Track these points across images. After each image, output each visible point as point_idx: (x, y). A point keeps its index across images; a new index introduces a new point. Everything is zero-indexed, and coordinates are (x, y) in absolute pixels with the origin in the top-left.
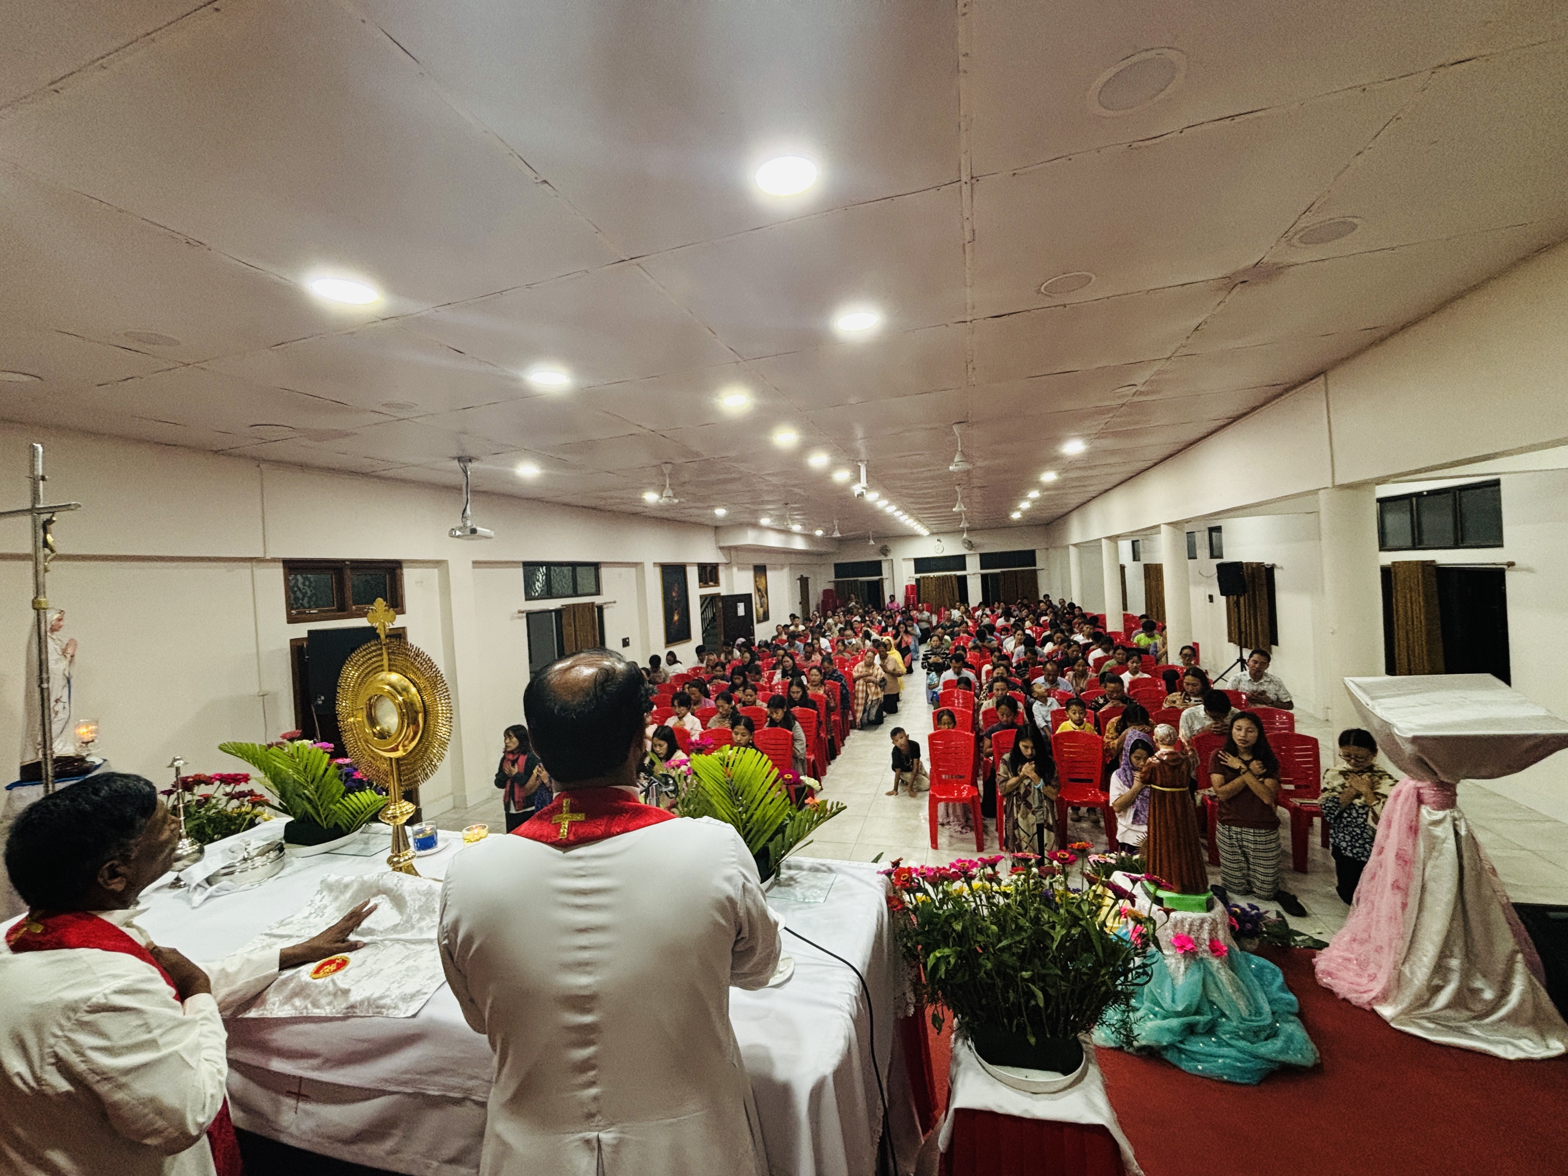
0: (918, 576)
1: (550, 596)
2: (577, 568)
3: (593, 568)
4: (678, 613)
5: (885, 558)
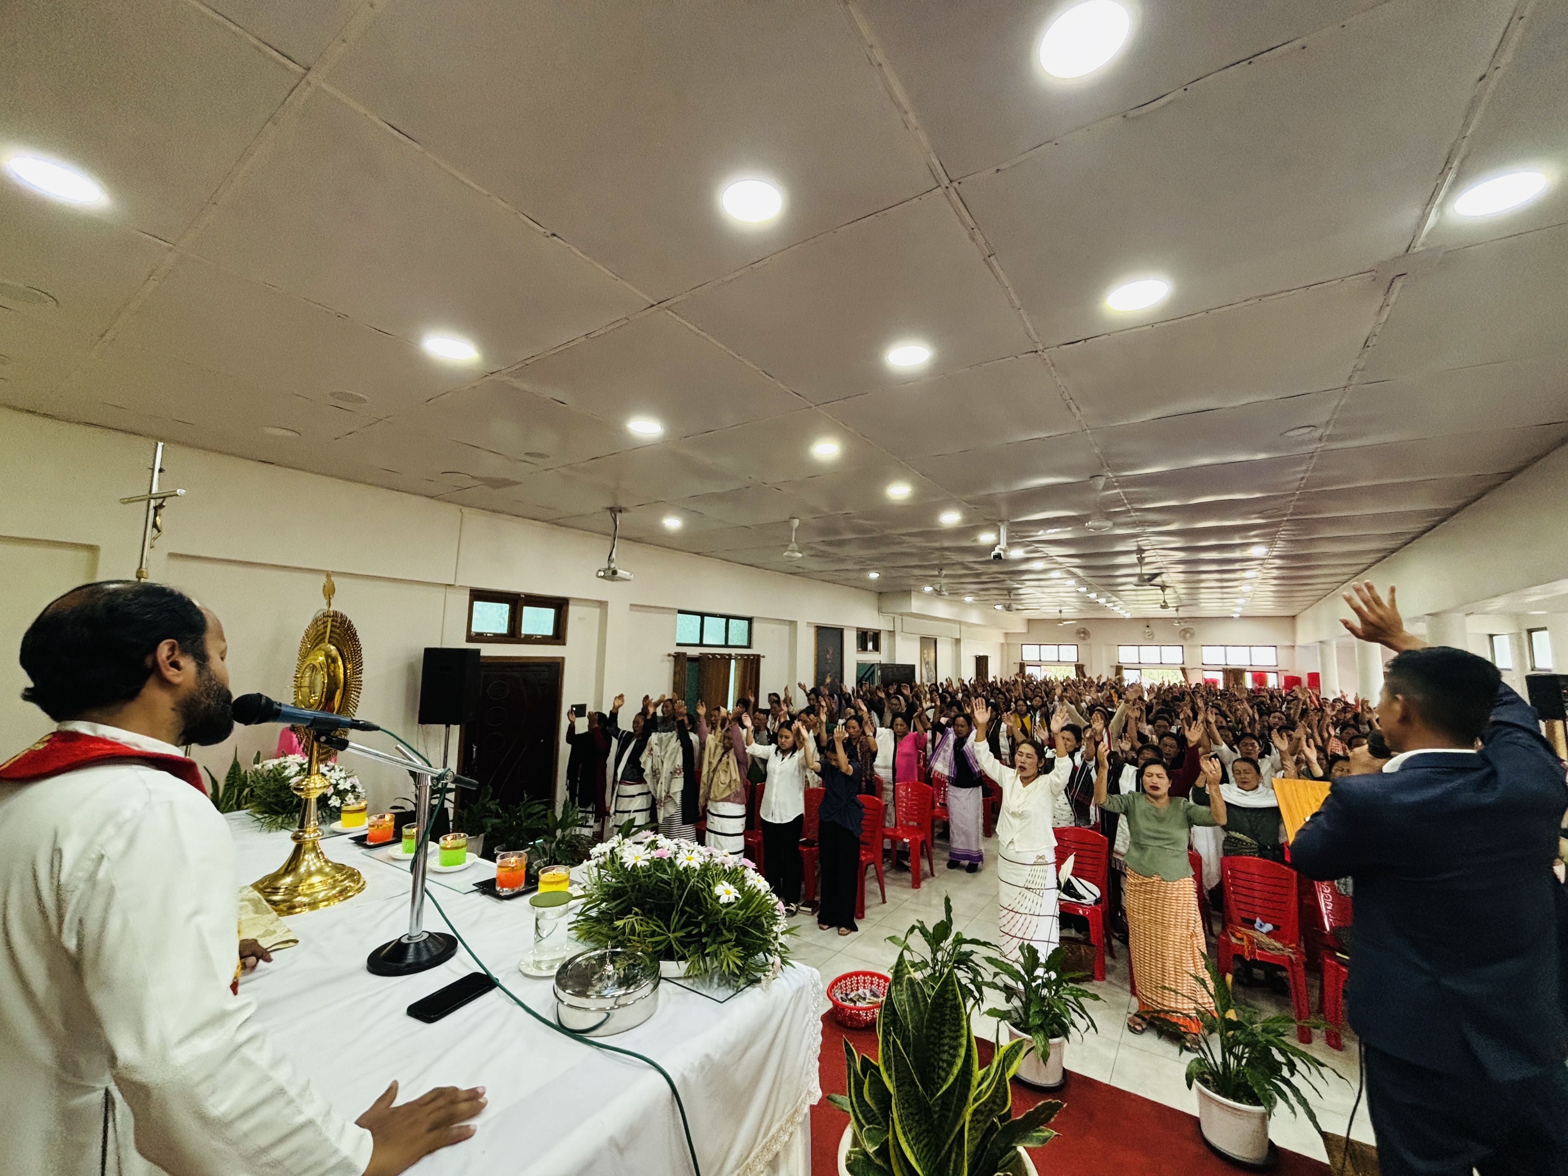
1: (701, 644)
2: (731, 621)
3: (746, 622)
4: (831, 676)
5: (1083, 642)
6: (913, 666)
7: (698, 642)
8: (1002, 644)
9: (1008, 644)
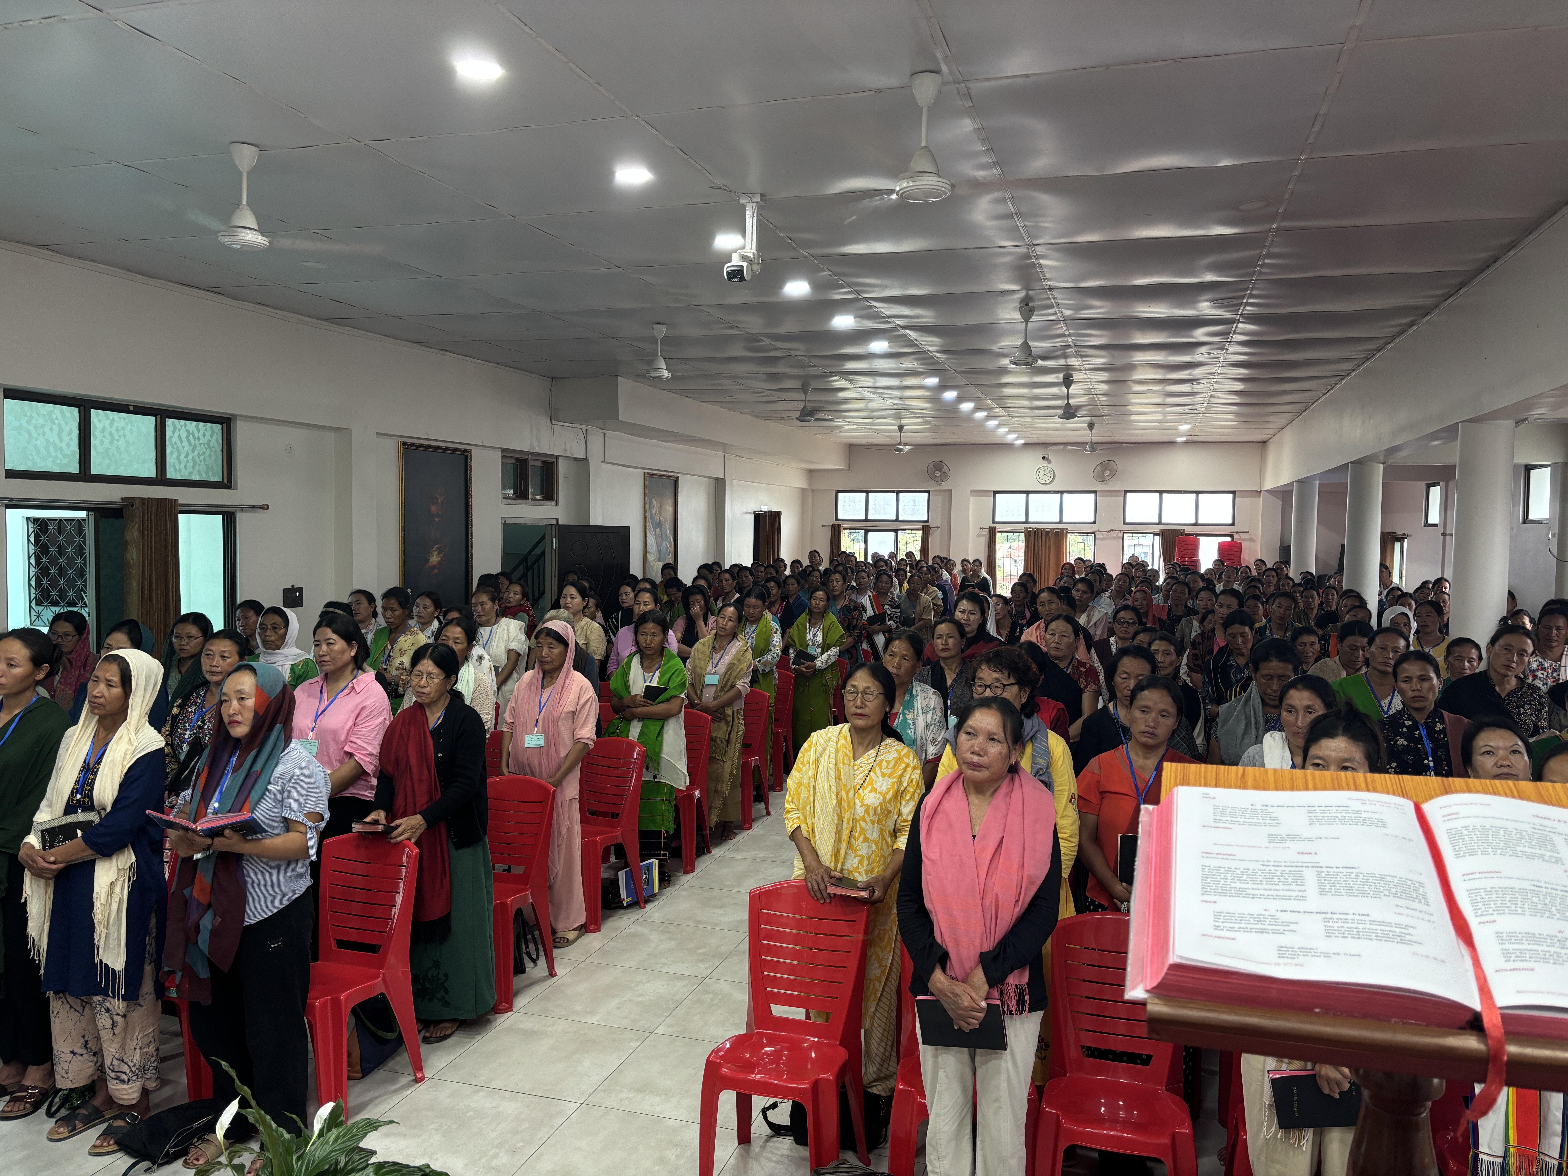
1: (85, 474)
2: (169, 422)
3: (217, 428)
4: (440, 551)
5: (938, 488)
6: (627, 529)
7: (74, 468)
8: (803, 490)
9: (813, 490)
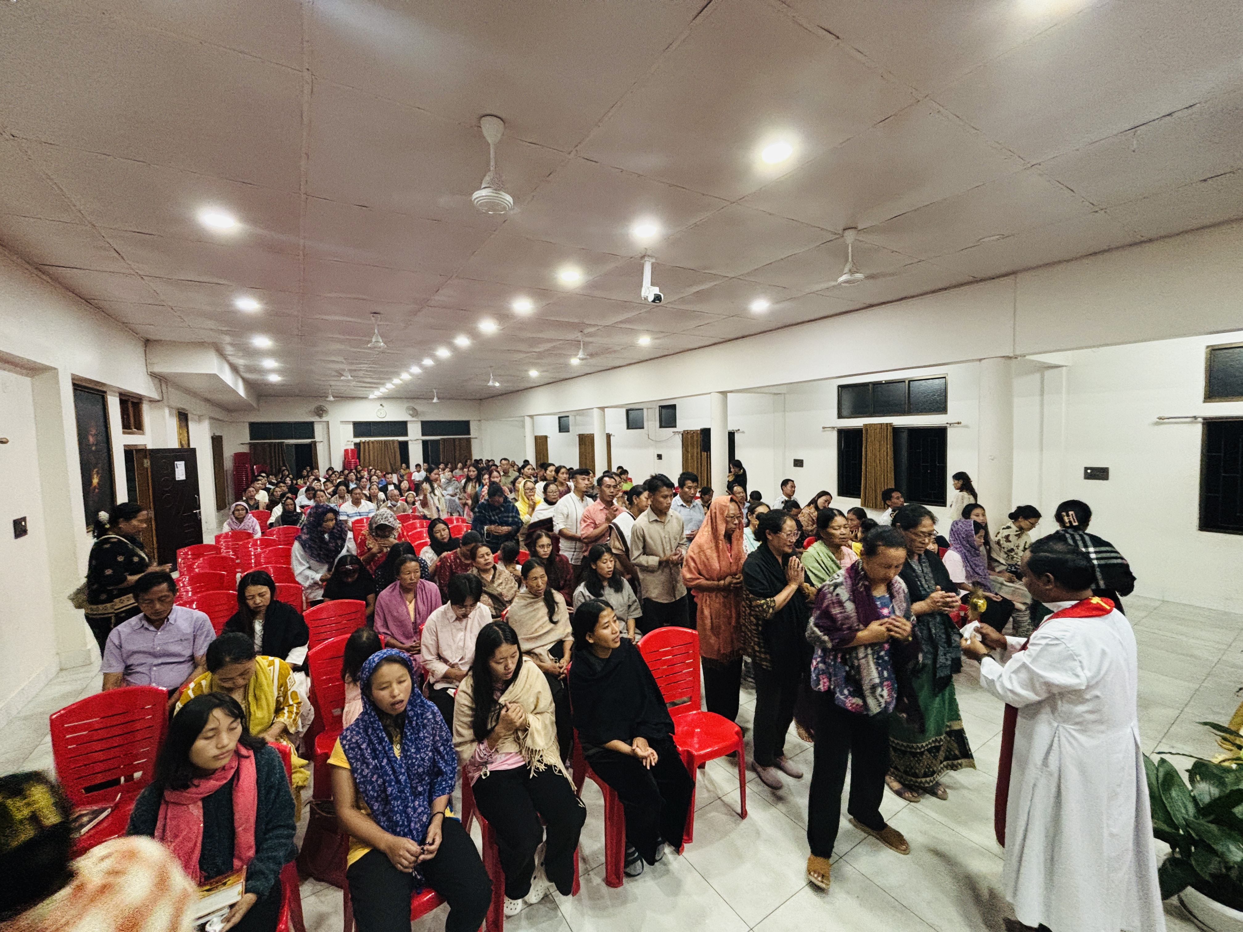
0: (358, 440)
4: (98, 473)
5: (320, 420)
